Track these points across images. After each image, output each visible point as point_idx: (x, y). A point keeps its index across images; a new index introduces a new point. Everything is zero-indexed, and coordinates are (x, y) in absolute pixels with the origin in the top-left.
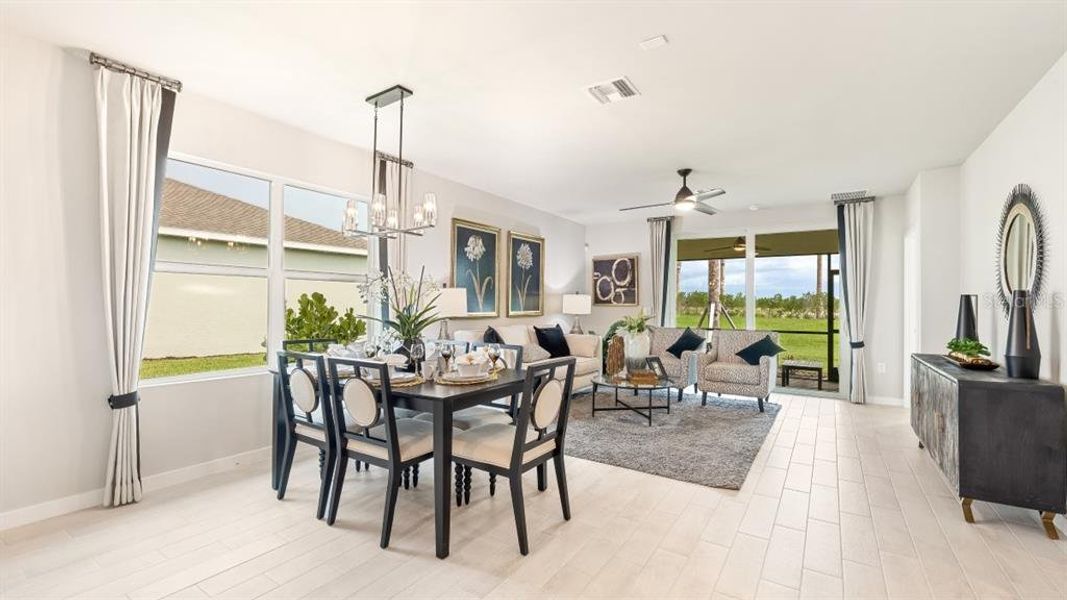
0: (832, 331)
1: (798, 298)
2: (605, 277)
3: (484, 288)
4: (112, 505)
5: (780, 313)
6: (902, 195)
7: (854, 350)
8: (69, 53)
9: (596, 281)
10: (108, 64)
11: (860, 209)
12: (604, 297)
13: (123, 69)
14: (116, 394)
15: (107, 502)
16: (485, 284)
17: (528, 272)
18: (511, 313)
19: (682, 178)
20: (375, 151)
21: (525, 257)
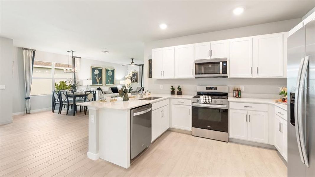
3: (99, 80)
4: (26, 114)
8: (19, 48)
10: (25, 49)
13: (28, 49)
14: (27, 97)
15: (26, 113)
16: (99, 79)
17: (111, 76)
18: (106, 84)
20: (72, 56)
21: (110, 73)
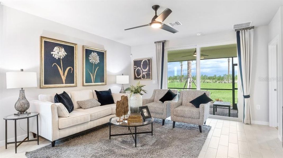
0: (234, 89)
1: (222, 76)
2: (139, 68)
3: (66, 73)
5: (216, 81)
6: (267, 25)
7: (245, 99)
9: (135, 70)
11: (247, 33)
12: (138, 76)
16: (67, 70)
18: (85, 84)
19: (155, 11)
21: (94, 59)
